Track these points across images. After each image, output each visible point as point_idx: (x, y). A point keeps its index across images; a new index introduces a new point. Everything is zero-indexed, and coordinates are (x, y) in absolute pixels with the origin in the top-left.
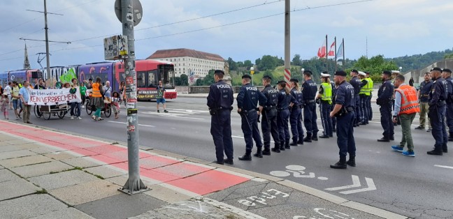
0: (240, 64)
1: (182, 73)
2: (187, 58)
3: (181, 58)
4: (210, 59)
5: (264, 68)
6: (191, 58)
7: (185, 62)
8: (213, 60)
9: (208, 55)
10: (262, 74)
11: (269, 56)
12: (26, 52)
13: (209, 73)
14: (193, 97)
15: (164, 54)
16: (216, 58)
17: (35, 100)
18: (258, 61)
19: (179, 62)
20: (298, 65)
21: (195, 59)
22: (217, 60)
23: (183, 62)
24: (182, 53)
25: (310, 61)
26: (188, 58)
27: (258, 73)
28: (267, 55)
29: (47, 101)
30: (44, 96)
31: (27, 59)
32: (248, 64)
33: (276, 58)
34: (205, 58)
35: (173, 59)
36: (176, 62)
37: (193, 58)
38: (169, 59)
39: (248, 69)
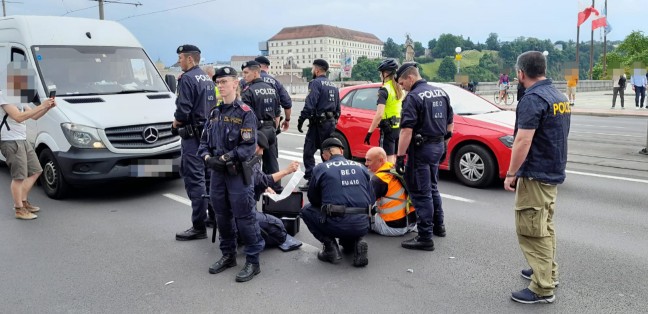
2: (326, 39)
3: (318, 40)
4: (360, 41)
5: (442, 54)
6: (332, 39)
7: (323, 45)
8: (364, 41)
9: (358, 34)
10: (438, 62)
11: (449, 36)
13: (358, 62)
15: (293, 34)
16: (369, 38)
18: (432, 44)
19: (315, 46)
20: (495, 49)
21: (338, 40)
22: (369, 42)
23: (321, 45)
24: (318, 31)
25: (512, 44)
26: (329, 39)
27: (432, 61)
28: (446, 33)
32: (418, 48)
33: (460, 38)
34: (352, 39)
35: (306, 41)
36: (310, 46)
37: (335, 40)
38: (300, 41)
39: (417, 55)
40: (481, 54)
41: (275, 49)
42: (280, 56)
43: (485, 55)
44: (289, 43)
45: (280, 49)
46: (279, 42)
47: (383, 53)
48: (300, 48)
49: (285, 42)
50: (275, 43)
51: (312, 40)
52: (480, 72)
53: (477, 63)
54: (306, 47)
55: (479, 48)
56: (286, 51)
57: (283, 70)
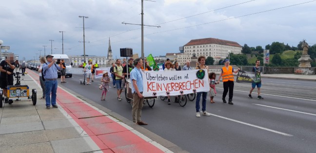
0: (253, 49)
1: (209, 56)
2: (212, 45)
3: (208, 45)
4: (228, 45)
5: (273, 52)
6: (215, 45)
7: (211, 48)
8: (230, 45)
9: (229, 42)
11: (277, 43)
12: (109, 43)
13: (229, 55)
14: (269, 78)
16: (234, 44)
17: (155, 88)
18: (267, 47)
19: (207, 48)
21: (219, 45)
22: (235, 46)
23: (210, 48)
24: (209, 41)
26: (214, 44)
29: (170, 89)
30: (166, 82)
31: (110, 47)
32: (259, 49)
33: (283, 44)
34: (226, 44)
35: (202, 46)
36: (204, 48)
37: (217, 45)
38: (199, 46)
39: (260, 53)
40: (295, 52)
41: (187, 50)
42: (189, 53)
43: (298, 53)
44: (194, 47)
45: (189, 50)
46: (189, 47)
47: (242, 51)
48: (199, 49)
49: (192, 47)
50: (187, 47)
51: (205, 45)
52: (295, 61)
53: (293, 57)
54: (202, 49)
55: (294, 49)
56: (192, 51)
57: (191, 60)
